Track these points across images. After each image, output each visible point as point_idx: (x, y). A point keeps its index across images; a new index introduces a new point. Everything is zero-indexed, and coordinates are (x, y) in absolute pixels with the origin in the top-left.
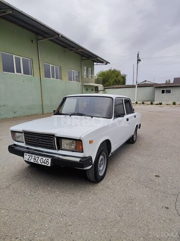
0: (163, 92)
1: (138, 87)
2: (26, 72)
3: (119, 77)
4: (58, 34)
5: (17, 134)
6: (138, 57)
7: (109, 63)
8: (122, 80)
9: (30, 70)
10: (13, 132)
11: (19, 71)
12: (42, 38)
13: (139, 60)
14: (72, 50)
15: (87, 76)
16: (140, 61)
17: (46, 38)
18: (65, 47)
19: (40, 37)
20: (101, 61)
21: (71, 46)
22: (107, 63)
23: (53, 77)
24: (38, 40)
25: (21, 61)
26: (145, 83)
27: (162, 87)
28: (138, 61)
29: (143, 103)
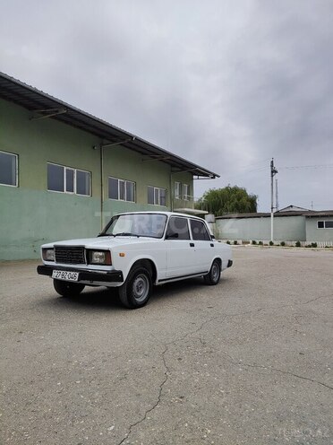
0: (321, 225)
1: (274, 216)
2: (81, 191)
3: (244, 200)
4: (131, 137)
5: (49, 251)
6: (272, 166)
7: (219, 176)
8: (249, 204)
9: (87, 188)
10: (45, 250)
11: (70, 189)
12: (108, 142)
13: (274, 172)
14: (155, 158)
15: (181, 197)
16: (276, 172)
17: (114, 142)
18: (143, 154)
19: (105, 141)
20: (204, 173)
21: (153, 152)
22: (214, 176)
23: (122, 198)
24: (102, 144)
25: (75, 175)
26: (291, 209)
27: (318, 216)
28: (272, 172)
29: (283, 244)
